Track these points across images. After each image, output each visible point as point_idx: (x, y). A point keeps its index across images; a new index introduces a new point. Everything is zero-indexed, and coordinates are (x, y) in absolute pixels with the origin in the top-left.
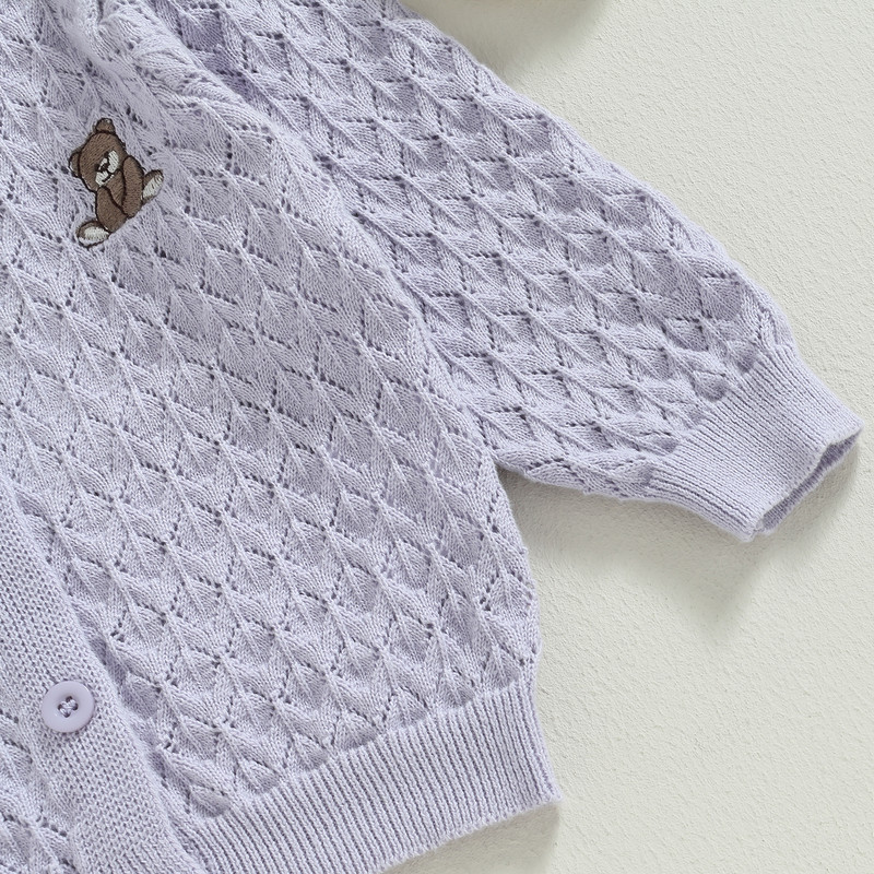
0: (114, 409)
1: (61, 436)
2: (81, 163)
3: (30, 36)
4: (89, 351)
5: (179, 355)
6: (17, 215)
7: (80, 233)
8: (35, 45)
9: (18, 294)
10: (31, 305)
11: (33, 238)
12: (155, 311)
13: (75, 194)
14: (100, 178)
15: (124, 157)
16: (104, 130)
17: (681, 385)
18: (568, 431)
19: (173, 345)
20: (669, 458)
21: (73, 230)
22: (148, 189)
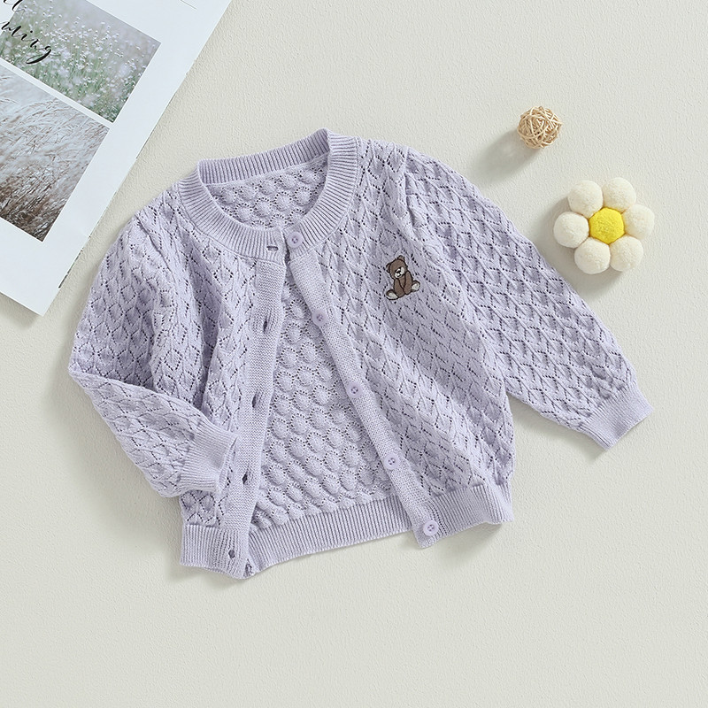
2: (390, 268)
3: (378, 214)
7: (387, 293)
8: (379, 217)
13: (387, 279)
14: (397, 275)
15: (407, 271)
16: (401, 259)
17: (594, 391)
18: (555, 402)
20: (589, 420)
21: (385, 292)
22: (414, 287)
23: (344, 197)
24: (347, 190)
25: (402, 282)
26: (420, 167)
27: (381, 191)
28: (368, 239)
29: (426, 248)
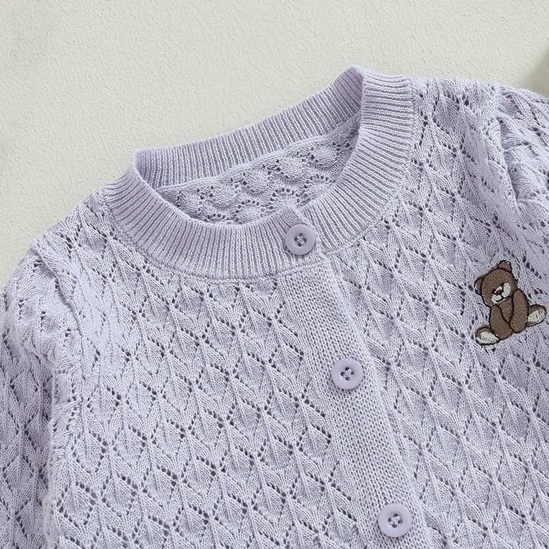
0: (493, 464)
1: (455, 475)
2: (483, 285)
3: (455, 191)
4: (477, 418)
5: (540, 435)
6: (437, 314)
7: (478, 333)
8: (457, 197)
9: (433, 369)
10: (442, 379)
11: (447, 332)
12: (528, 401)
13: (476, 306)
14: (495, 299)
15: (515, 289)
16: (504, 269)
19: (538, 428)
21: (473, 331)
22: (534, 317)
23: (392, 164)
24: (396, 152)
25: (507, 310)
26: (524, 107)
27: (459, 152)
28: (439, 237)
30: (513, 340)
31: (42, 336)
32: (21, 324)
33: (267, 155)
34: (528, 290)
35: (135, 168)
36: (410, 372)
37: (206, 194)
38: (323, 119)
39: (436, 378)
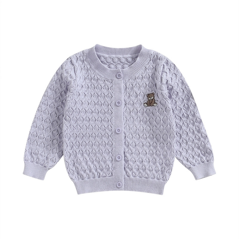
0: (138, 127)
1: (131, 126)
2: (148, 96)
3: (150, 76)
4: (139, 118)
5: (148, 125)
6: (139, 98)
7: (144, 104)
8: (150, 77)
9: (134, 107)
10: (135, 109)
11: (139, 101)
12: (148, 118)
13: (146, 99)
14: (150, 99)
15: (154, 98)
16: (153, 94)
17: (199, 159)
18: (184, 158)
19: (148, 124)
20: (194, 167)
21: (144, 103)
22: (155, 105)
23: (141, 67)
24: (143, 64)
25: (151, 101)
26: (169, 64)
27: (154, 68)
28: (144, 84)
29: (162, 93)
30: (149, 107)
31: (69, 79)
32: (65, 74)
33: (119, 56)
34: (156, 99)
35: (94, 48)
36: (130, 106)
37: (106, 58)
38: (132, 52)
39: (134, 109)
